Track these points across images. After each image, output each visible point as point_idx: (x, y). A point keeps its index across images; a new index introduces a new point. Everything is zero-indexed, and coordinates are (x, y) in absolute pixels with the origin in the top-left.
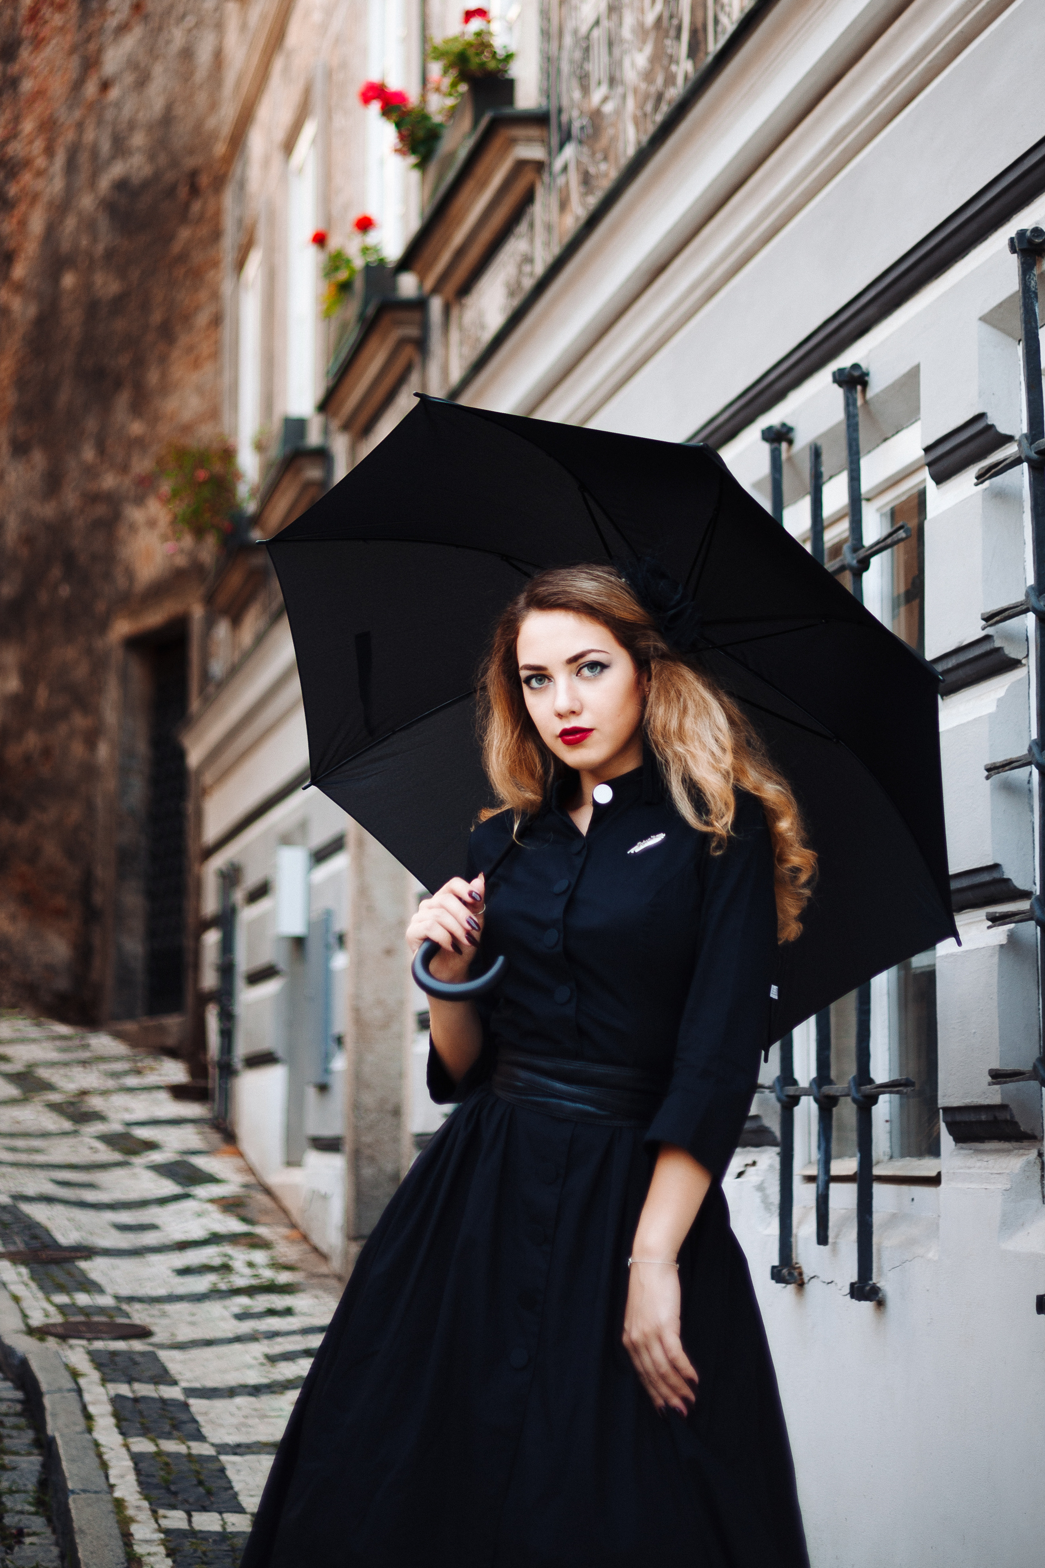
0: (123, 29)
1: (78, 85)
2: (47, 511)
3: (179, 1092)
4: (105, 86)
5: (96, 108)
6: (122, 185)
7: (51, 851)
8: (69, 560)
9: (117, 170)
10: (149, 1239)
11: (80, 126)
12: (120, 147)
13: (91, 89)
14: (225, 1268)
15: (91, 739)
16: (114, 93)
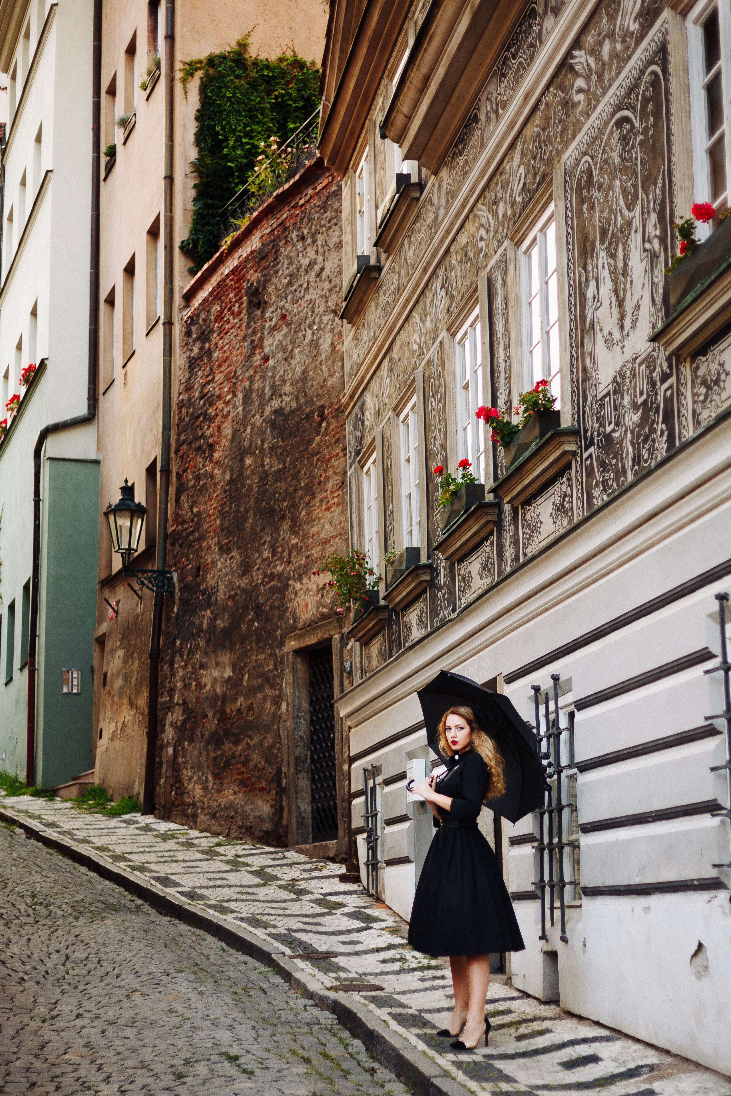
0: (274, 329)
1: (249, 357)
2: (244, 582)
3: (343, 878)
4: (266, 359)
5: (261, 370)
6: (278, 412)
7: (256, 758)
8: (258, 608)
9: (275, 404)
10: (358, 948)
11: (251, 379)
12: (276, 392)
13: (257, 359)
14: (403, 959)
15: (277, 701)
16: (271, 362)
